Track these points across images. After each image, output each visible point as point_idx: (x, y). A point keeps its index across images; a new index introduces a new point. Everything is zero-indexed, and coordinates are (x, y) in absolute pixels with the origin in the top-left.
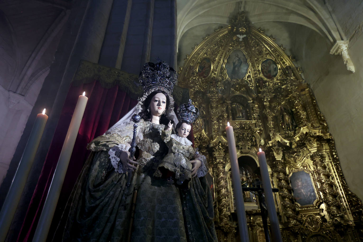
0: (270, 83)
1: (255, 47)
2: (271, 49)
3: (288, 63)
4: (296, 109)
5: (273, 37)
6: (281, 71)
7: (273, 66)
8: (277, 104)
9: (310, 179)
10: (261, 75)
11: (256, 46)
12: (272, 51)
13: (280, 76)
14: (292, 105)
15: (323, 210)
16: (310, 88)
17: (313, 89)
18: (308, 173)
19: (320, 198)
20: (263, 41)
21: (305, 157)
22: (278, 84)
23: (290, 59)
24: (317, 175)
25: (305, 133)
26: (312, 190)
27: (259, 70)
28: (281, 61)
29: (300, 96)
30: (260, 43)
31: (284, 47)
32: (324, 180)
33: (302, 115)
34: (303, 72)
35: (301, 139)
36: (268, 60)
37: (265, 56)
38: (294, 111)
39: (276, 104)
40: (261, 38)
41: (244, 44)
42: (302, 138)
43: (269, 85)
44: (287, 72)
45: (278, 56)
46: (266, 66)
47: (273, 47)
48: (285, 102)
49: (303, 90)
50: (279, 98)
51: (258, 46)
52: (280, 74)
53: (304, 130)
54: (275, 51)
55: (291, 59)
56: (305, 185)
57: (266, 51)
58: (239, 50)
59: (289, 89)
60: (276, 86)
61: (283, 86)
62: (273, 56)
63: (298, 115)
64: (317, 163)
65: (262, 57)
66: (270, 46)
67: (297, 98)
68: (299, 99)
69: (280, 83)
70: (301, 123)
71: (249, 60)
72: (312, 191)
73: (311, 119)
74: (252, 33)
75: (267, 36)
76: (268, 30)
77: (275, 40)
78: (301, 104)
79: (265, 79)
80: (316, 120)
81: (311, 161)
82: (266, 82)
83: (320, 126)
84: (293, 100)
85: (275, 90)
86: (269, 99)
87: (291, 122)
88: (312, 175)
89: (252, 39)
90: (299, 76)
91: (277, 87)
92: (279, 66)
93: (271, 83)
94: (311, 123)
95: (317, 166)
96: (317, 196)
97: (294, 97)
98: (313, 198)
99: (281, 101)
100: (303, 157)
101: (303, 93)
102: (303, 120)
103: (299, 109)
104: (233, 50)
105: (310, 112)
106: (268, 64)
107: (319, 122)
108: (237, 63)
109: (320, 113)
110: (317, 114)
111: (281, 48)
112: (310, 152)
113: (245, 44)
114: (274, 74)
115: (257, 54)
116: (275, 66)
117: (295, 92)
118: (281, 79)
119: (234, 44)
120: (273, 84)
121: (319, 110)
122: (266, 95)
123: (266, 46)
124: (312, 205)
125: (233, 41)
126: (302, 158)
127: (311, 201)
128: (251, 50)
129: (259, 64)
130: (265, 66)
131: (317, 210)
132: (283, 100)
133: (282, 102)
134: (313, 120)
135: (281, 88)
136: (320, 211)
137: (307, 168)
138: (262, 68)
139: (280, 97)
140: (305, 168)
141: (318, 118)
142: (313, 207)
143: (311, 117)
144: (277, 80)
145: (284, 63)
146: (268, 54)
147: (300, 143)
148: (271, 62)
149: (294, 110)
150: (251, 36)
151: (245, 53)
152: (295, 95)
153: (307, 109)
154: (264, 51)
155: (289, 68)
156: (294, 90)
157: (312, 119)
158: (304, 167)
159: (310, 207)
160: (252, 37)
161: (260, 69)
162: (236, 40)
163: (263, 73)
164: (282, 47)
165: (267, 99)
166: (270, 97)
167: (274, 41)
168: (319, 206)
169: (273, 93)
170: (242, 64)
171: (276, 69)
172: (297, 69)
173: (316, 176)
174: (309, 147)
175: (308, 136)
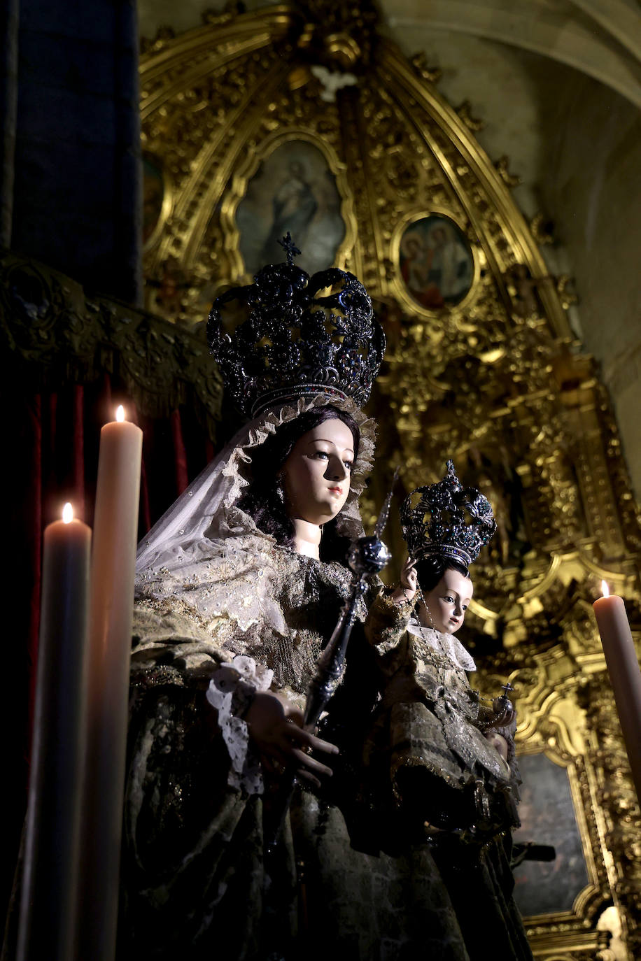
0: (430, 331)
1: (386, 146)
2: (454, 169)
3: (521, 250)
4: (535, 471)
5: (474, 114)
6: (487, 280)
7: (452, 253)
8: (455, 433)
9: (569, 792)
10: (396, 288)
11: (391, 139)
12: (459, 178)
13: (480, 303)
14: (516, 448)
15: (609, 935)
16: (599, 378)
17: (611, 386)
18: (563, 763)
19: (603, 879)
20: (425, 122)
21: (552, 690)
22: (465, 341)
23: (530, 232)
24: (596, 775)
25: (566, 581)
26: (572, 842)
27: (387, 262)
28: (493, 234)
29: (556, 409)
30: (409, 128)
31: (513, 169)
32: (626, 800)
33: (561, 500)
34: (578, 303)
35: (549, 610)
36: (435, 217)
37: (422, 199)
38: (526, 475)
39: (450, 431)
40: (418, 105)
41: (335, 121)
42: (554, 603)
43: (425, 337)
44: (512, 291)
45: (483, 206)
46: (421, 243)
47: (465, 164)
48: (489, 429)
49: (571, 385)
50: (463, 407)
51: (398, 140)
52: (479, 296)
53: (565, 568)
54: (472, 180)
55: (534, 231)
56: (545, 821)
57: (431, 173)
58: (309, 146)
59: (514, 373)
60: (457, 350)
61: (486, 350)
62: (460, 203)
63: (540, 494)
64: (607, 720)
65: (412, 199)
66: (456, 157)
67: (545, 417)
68: (552, 426)
69: (475, 334)
70: (550, 536)
71: (348, 204)
72: (573, 847)
73: (593, 519)
74: (379, 70)
75: (444, 100)
76: (452, 73)
77: (481, 130)
78: (559, 448)
79: (412, 308)
80: (612, 526)
81: (577, 709)
82: (414, 321)
83: (628, 555)
84: (524, 427)
85: (450, 366)
86: (422, 408)
87: (509, 526)
88: (580, 772)
89: (379, 105)
90: (561, 317)
91: (462, 355)
92: (481, 258)
93: (436, 329)
94: (593, 539)
95: (601, 736)
96: (592, 870)
97: (532, 411)
98: (574, 882)
99: (470, 420)
100: (546, 691)
101: (571, 397)
102: (562, 520)
103: (549, 470)
104: (283, 139)
105: (589, 489)
106: (435, 238)
107: (621, 538)
108: (291, 208)
109: (633, 499)
110: (617, 499)
111: (501, 175)
112: (578, 670)
113: (340, 117)
114: (456, 289)
115: (391, 182)
116: (462, 256)
117: (539, 388)
118: (482, 317)
119: (290, 110)
120: (446, 336)
121: (626, 483)
122: (413, 385)
123: (435, 148)
124: (566, 915)
125: (289, 94)
126: (542, 695)
127: (566, 893)
128: (363, 156)
129: (391, 232)
130: (416, 243)
131: (586, 936)
132: (484, 418)
133: (478, 426)
134: (601, 526)
135: (477, 362)
136: (599, 943)
137: (557, 743)
138: (407, 254)
139: (469, 403)
140: (552, 742)
141: (621, 519)
142: (570, 922)
143: (595, 510)
144: (466, 320)
145: (502, 245)
146: (437, 189)
147: (542, 628)
148: (449, 232)
149: (523, 470)
150: (374, 84)
151: (337, 166)
152: (538, 404)
153: (579, 472)
154: (424, 175)
155: (522, 273)
156: (535, 379)
157: (597, 520)
158: (546, 736)
159: (556, 924)
160: (378, 95)
161: (395, 256)
162: (303, 90)
163: (406, 278)
164: (506, 168)
165: (414, 404)
166: (428, 397)
167: (472, 131)
168: (595, 919)
169: (441, 378)
170: (317, 217)
171: (465, 269)
172: (556, 284)
173: (592, 779)
174: (575, 647)
175: (579, 598)
